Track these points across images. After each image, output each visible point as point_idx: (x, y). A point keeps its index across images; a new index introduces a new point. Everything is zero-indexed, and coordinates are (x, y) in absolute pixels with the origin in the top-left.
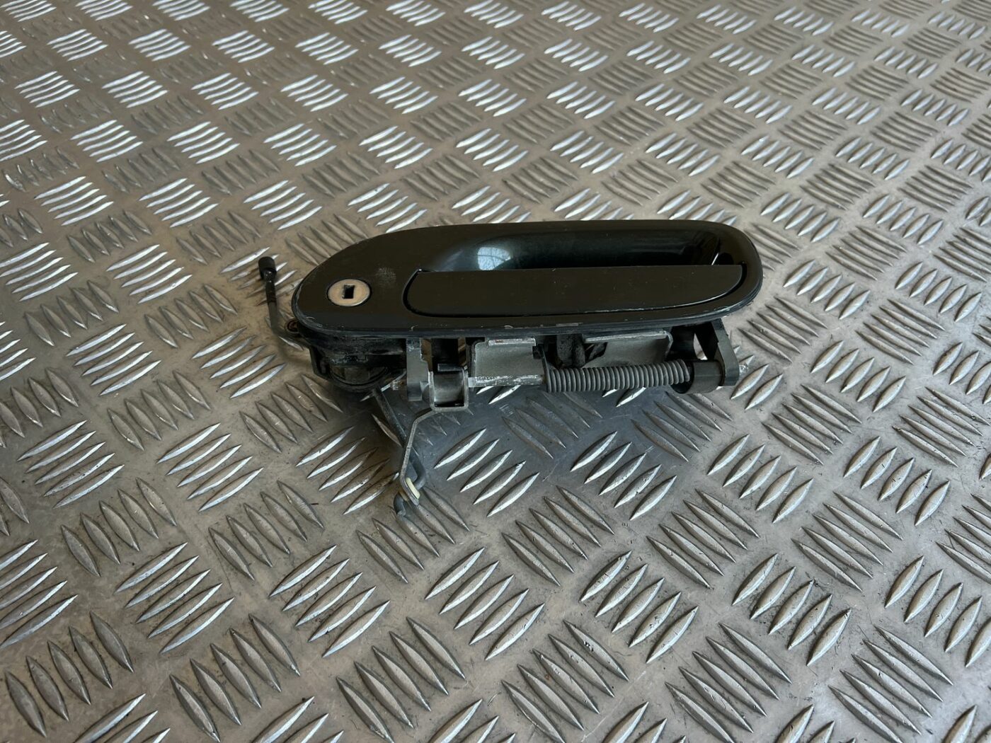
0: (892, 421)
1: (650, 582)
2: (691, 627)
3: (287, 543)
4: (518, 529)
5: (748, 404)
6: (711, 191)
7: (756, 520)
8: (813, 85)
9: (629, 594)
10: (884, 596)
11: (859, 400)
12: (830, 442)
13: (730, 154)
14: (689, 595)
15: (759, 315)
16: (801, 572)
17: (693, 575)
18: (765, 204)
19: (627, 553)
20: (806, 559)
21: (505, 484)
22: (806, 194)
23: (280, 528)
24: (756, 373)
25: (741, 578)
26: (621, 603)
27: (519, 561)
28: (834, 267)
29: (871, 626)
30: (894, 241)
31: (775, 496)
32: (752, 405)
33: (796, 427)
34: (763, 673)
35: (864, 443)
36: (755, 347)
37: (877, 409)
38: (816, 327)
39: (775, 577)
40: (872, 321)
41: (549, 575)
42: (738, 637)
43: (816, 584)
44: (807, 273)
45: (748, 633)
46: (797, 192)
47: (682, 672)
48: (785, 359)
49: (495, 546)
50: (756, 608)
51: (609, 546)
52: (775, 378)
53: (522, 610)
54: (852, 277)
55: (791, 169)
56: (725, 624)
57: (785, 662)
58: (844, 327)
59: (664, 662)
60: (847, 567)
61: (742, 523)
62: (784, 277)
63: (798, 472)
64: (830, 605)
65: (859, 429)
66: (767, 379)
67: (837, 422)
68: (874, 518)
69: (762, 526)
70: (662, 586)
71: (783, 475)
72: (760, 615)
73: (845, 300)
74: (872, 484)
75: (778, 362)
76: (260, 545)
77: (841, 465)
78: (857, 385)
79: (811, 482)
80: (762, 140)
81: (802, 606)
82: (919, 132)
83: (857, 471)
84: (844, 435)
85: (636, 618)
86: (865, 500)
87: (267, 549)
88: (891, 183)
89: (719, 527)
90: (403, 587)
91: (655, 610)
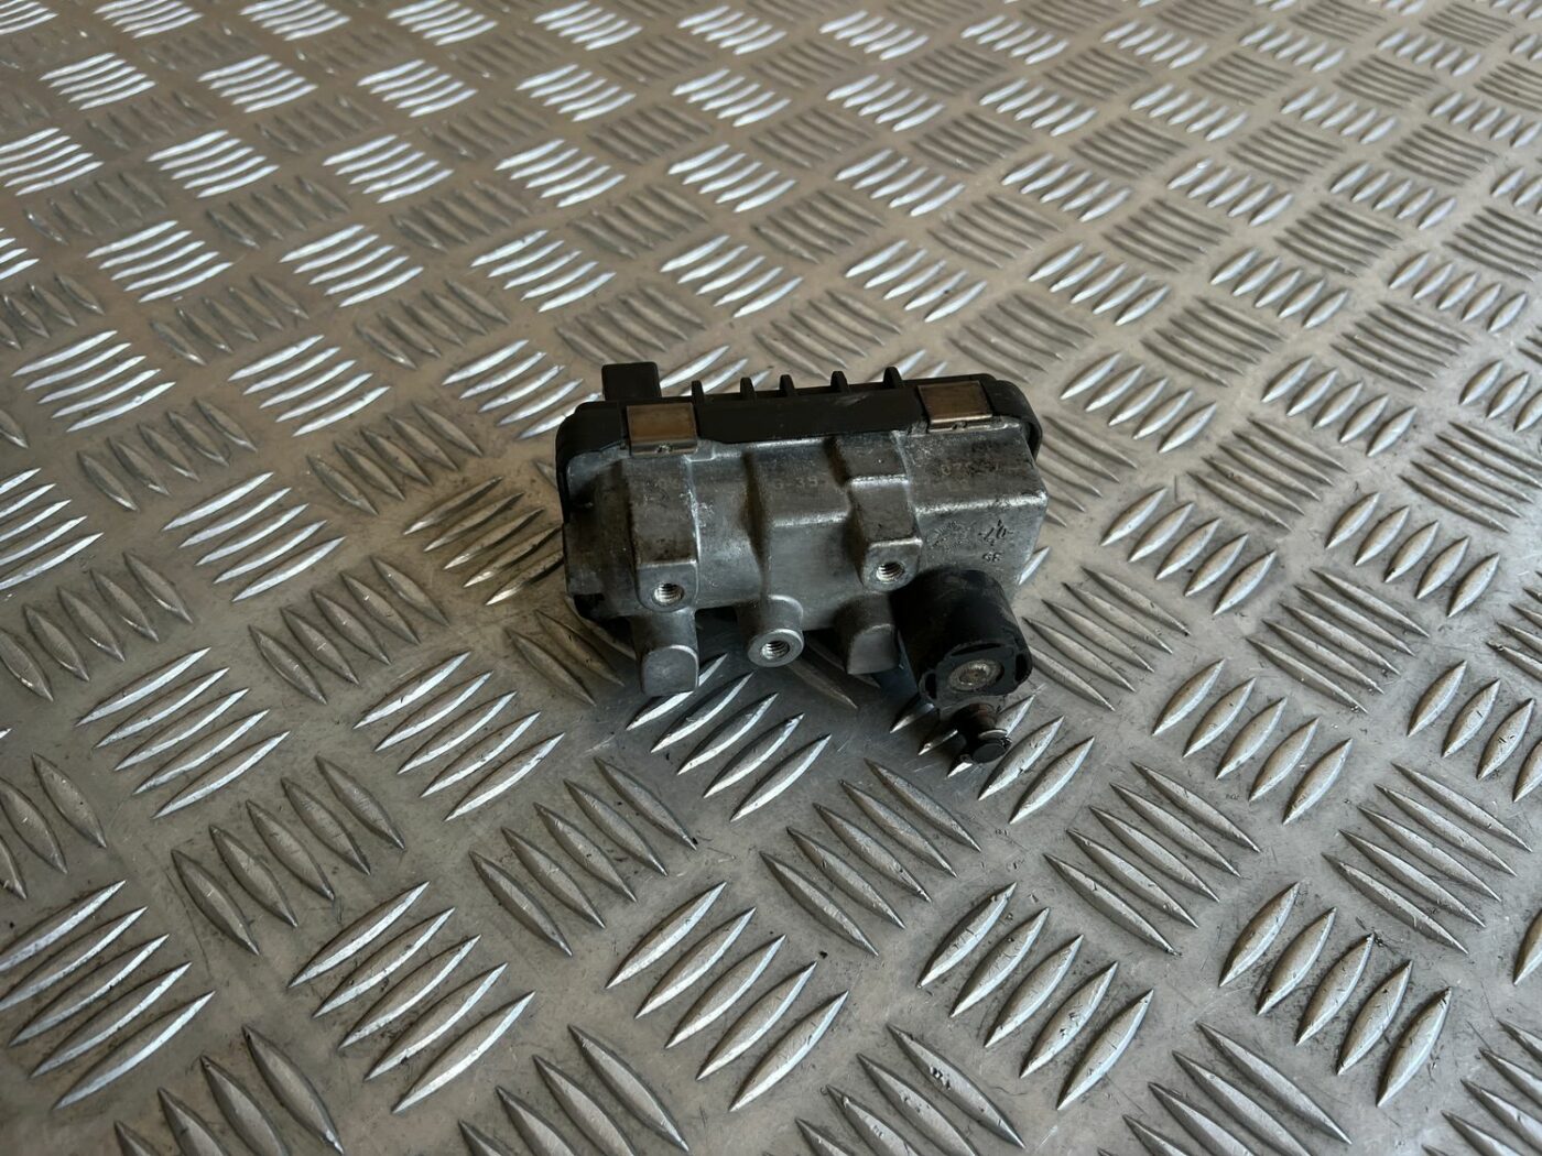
0: (1484, 634)
1: (1057, 944)
2: (1142, 1033)
3: (332, 879)
4: (792, 844)
5: (1217, 604)
6: (1119, 245)
7: (1250, 817)
8: (1279, 82)
9: (1016, 969)
10: (1509, 962)
11: (1420, 597)
12: (1375, 671)
13: (1148, 188)
14: (1134, 968)
15: (1223, 448)
16: (1348, 917)
17: (1140, 929)
18: (1217, 266)
19: (1008, 887)
20: (1355, 892)
21: (765, 757)
22: (1285, 252)
23: (318, 849)
24: (1227, 549)
25: (1233, 931)
26: (1000, 987)
27: (797, 908)
28: (1348, 370)
29: (1493, 1025)
30: (1448, 326)
31: (1282, 772)
32: (1225, 606)
33: (1310, 644)
34: (1292, 1124)
35: (1439, 672)
36: (1221, 503)
37: (1454, 611)
38: (1328, 469)
39: (1298, 930)
40: (1426, 459)
41: (856, 934)
42: (1238, 1051)
43: (1378, 941)
44: (1302, 379)
45: (1256, 1042)
46: (1271, 249)
47: (1132, 1127)
48: (1277, 524)
49: (746, 878)
50: (1267, 991)
51: (971, 874)
52: (1262, 557)
53: (803, 1008)
54: (1382, 386)
55: (1256, 212)
56: (1209, 1025)
57: (1333, 1100)
58: (1377, 469)
59: (1092, 1105)
60: (1435, 906)
61: (1226, 824)
62: (1262, 383)
63: (1321, 728)
64: (1410, 982)
65: (1426, 648)
66: (1249, 560)
67: (1385, 635)
68: (1474, 811)
69: (1265, 830)
70: (1079, 950)
71: (1293, 733)
72: (1274, 1007)
73: (1374, 423)
74: (1462, 748)
75: (1266, 529)
76: (276, 883)
77: (1400, 713)
78: (1412, 568)
79: (1348, 744)
80: (1201, 166)
81: (1357, 986)
82: (1466, 156)
83: (1432, 724)
84: (1399, 660)
85: (1033, 1016)
86: (1452, 777)
87: (287, 892)
88: (1429, 234)
89: (1182, 834)
90: (563, 963)
91: (1069, 998)
